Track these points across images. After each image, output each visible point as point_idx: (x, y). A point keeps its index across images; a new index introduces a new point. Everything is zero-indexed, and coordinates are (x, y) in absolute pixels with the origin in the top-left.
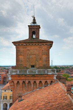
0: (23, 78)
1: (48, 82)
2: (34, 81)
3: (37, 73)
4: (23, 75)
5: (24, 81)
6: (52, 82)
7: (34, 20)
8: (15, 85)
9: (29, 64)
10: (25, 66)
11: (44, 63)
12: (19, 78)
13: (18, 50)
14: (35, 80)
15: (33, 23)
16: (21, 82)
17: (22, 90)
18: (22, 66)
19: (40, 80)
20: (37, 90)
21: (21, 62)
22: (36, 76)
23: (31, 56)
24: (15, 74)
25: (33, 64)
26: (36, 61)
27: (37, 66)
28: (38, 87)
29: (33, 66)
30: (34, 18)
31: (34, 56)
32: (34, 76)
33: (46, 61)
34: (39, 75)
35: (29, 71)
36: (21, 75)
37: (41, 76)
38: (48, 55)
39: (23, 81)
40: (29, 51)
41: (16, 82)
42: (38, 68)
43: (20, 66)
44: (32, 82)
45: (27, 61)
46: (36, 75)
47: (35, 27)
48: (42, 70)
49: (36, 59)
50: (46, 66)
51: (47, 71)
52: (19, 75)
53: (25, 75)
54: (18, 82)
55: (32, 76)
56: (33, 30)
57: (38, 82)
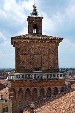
0: (27, 84)
2: (41, 87)
3: (45, 77)
4: (28, 81)
5: (29, 87)
6: (63, 88)
7: (35, 10)
8: (17, 94)
9: (32, 66)
10: (28, 68)
11: (52, 65)
12: (22, 85)
13: (19, 48)
14: (42, 86)
15: (33, 14)
16: (24, 89)
17: (25, 100)
18: (24, 69)
19: (48, 87)
20: (45, 98)
21: (22, 64)
22: (43, 82)
23: (35, 56)
24: (17, 79)
25: (38, 66)
26: (42, 62)
27: (44, 69)
28: (45, 94)
29: (37, 69)
30: (35, 7)
31: (39, 56)
32: (41, 81)
33: (54, 63)
34: (48, 80)
35: (34, 75)
36: (25, 80)
37: (50, 81)
38: (57, 54)
39: (27, 88)
40: (32, 49)
41: (17, 89)
42: (45, 72)
43: (21, 69)
44: (38, 89)
45: (31, 62)
46: (43, 81)
47: (37, 20)
48: (51, 73)
49: (42, 60)
50: (54, 69)
51: (57, 75)
52: (22, 80)
53: (30, 80)
54: (21, 90)
55: (38, 82)
56: (35, 23)
57: (46, 89)
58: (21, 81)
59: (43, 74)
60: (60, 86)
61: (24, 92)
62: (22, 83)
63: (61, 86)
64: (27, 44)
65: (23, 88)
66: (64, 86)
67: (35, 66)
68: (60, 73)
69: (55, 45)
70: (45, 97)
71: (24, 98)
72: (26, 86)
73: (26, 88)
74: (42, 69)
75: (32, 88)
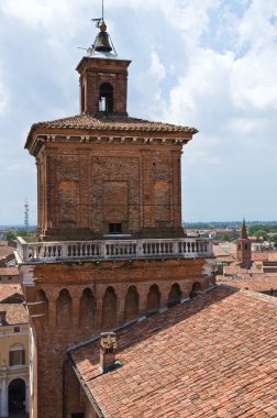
0: (84, 276)
1: (182, 288)
2: (130, 284)
3: (140, 253)
4: (87, 265)
5: (91, 286)
6: (196, 286)
7: (103, 35)
8: (52, 306)
9: (100, 217)
10: (84, 224)
11: (161, 215)
12: (68, 278)
13: (55, 161)
14: (131, 280)
15: (99, 49)
16: (76, 291)
17: (80, 325)
18: (73, 226)
19: (152, 283)
20: (140, 320)
21: (66, 212)
22: (136, 268)
23: (108, 184)
24: (52, 259)
25: (118, 218)
26: (129, 205)
27: (135, 226)
28: (142, 307)
29: (116, 228)
30: (103, 27)
31: (121, 185)
32: (129, 265)
33: (168, 206)
34: (150, 261)
35: (107, 246)
36: (77, 263)
38: (176, 180)
39: (85, 287)
40: (99, 163)
41: (53, 293)
42: (139, 235)
43: (64, 226)
44: (121, 290)
45: (95, 206)
46: (136, 264)
47: (111, 67)
48: (160, 241)
49: (129, 199)
50: (168, 225)
51: (180, 244)
52: (69, 264)
53: (95, 263)
54: (64, 293)
55: (121, 268)
56: (104, 79)
57: (143, 289)
58: (66, 267)
59: (135, 241)
60: (187, 281)
61: (76, 302)
62: (68, 271)
63: (191, 281)
64: (83, 146)
65: (72, 289)
66: (201, 281)
67: (110, 218)
68: (187, 240)
69: (172, 151)
70: (141, 316)
71: (75, 320)
72: (81, 283)
73: (81, 289)
74: (130, 228)
75: (102, 288)
